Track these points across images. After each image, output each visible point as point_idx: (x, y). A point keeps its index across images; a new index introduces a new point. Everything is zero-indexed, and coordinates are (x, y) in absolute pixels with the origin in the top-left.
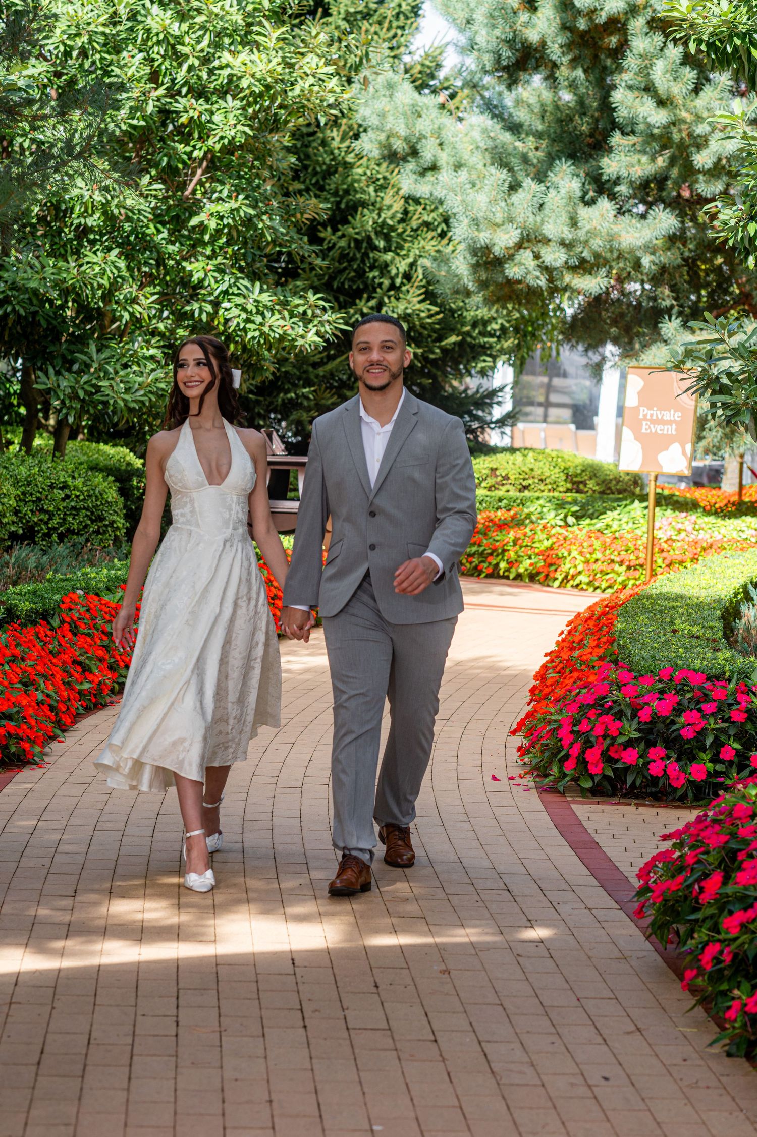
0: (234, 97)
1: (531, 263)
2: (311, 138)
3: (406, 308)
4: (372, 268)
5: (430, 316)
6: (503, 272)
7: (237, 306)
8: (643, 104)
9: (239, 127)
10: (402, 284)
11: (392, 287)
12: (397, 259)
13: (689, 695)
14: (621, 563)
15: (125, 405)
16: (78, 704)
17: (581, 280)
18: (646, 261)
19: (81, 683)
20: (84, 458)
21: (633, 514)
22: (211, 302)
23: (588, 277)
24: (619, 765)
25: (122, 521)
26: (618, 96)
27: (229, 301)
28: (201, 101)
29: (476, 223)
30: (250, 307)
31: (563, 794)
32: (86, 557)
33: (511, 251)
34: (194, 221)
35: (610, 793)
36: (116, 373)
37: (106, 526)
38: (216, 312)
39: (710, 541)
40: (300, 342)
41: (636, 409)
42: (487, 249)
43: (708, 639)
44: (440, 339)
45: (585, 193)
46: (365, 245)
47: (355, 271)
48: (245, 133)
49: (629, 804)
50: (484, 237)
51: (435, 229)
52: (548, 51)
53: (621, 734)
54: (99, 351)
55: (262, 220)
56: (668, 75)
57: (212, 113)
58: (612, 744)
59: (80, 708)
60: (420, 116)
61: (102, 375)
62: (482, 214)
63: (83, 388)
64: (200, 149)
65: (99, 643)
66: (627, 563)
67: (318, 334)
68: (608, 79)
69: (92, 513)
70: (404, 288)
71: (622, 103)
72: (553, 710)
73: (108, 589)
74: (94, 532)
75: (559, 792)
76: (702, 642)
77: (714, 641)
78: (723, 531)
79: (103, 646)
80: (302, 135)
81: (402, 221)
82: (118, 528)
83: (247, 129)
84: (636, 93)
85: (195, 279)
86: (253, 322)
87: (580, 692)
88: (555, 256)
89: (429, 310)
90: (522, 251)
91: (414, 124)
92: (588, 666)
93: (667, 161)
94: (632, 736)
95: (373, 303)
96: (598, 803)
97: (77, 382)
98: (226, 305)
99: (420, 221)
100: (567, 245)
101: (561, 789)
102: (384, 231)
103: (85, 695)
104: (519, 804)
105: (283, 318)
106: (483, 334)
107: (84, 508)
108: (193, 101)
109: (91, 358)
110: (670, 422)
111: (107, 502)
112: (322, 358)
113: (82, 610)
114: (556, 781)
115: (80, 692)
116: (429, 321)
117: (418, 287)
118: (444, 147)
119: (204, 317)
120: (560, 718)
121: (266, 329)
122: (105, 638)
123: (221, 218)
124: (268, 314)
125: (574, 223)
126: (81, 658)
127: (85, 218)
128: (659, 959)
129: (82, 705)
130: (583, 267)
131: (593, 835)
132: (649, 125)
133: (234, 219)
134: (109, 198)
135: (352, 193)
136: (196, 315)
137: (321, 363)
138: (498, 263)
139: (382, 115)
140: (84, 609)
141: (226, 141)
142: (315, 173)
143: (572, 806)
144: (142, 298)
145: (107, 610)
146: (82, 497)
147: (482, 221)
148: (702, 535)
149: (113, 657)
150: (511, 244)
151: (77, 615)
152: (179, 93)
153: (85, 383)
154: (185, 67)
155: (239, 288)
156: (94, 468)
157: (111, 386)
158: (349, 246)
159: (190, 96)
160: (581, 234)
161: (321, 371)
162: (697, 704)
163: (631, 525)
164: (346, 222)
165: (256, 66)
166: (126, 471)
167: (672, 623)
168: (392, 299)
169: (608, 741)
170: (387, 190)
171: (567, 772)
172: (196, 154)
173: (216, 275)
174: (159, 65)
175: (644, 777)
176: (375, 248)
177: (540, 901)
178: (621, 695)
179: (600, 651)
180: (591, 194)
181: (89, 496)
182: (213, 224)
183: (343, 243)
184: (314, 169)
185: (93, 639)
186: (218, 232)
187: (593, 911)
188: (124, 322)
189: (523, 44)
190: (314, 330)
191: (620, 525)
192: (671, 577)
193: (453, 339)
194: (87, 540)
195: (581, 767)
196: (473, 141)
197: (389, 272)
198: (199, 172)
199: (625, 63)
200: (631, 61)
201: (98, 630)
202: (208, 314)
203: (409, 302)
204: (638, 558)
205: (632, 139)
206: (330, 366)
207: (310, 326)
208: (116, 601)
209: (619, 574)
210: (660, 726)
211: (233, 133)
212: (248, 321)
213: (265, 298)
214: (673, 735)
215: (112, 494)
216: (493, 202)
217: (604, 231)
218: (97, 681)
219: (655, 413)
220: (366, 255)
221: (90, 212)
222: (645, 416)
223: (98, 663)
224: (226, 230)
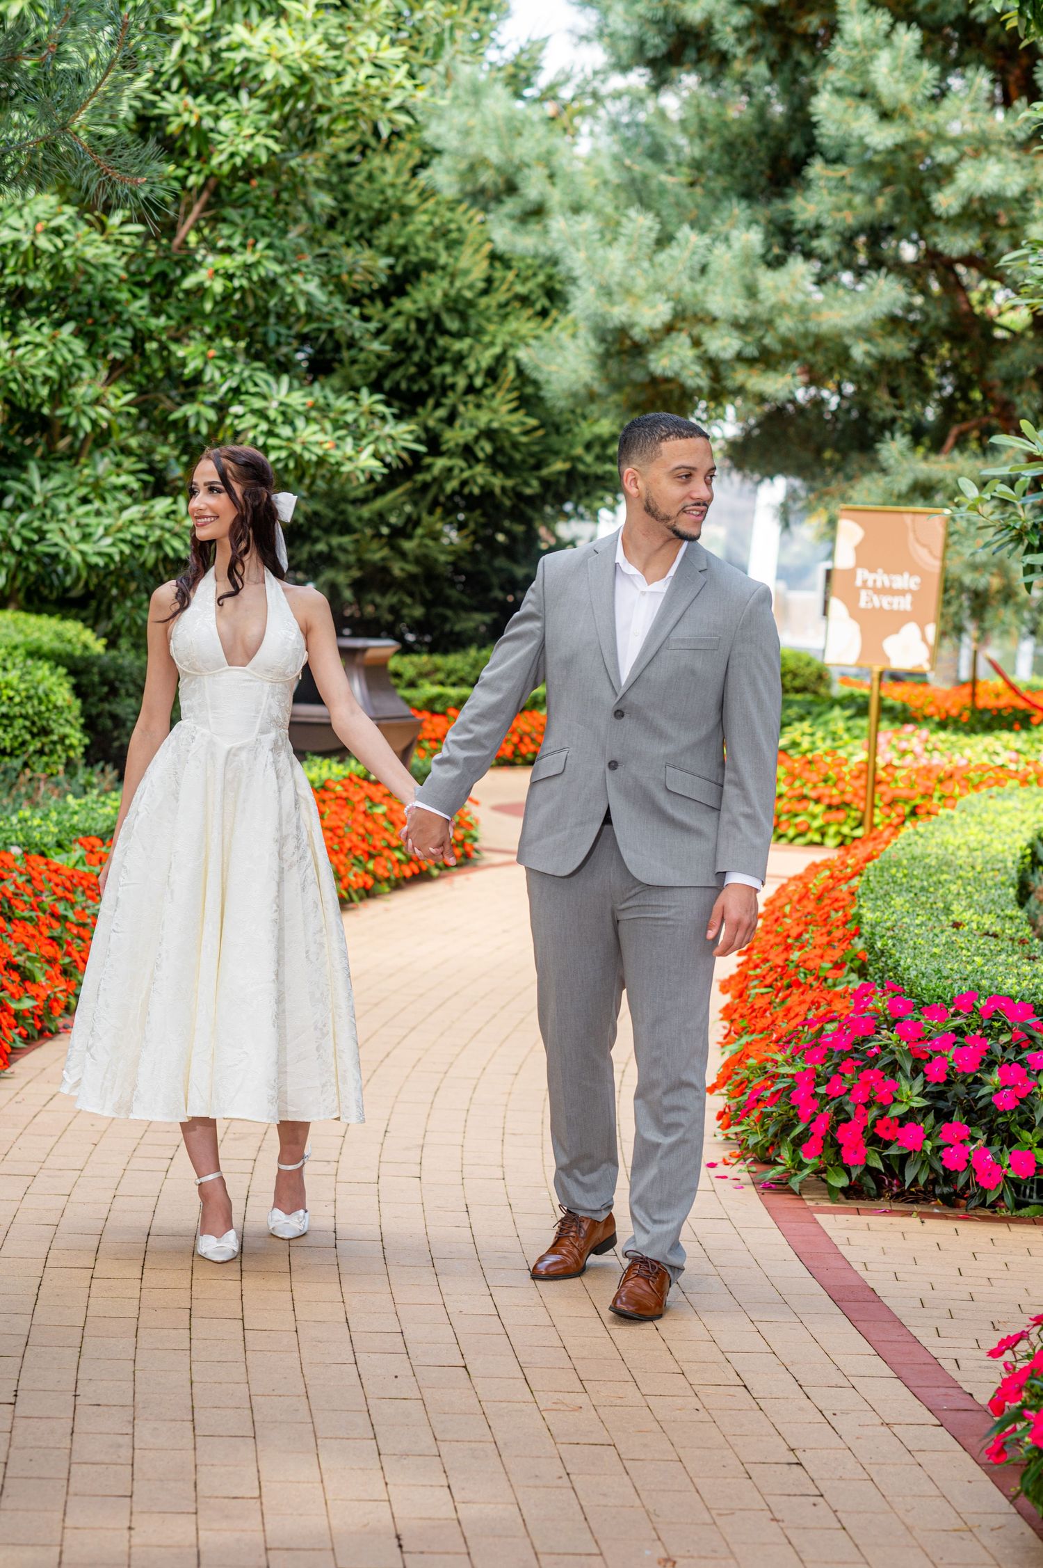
0: (251, 94)
1: (689, 353)
2: (353, 170)
3: (491, 421)
4: (441, 361)
5: (526, 433)
6: (645, 367)
7: (254, 412)
8: (858, 117)
9: (259, 139)
10: (485, 386)
11: (470, 389)
12: (478, 348)
13: (1005, 1038)
14: (818, 801)
15: (84, 561)
16: (13, 1034)
17: (762, 380)
18: (859, 351)
19: (19, 1000)
20: (19, 638)
21: (832, 727)
22: (213, 405)
23: (771, 375)
24: (893, 1151)
25: (79, 735)
26: (823, 105)
27: (241, 403)
28: (202, 99)
29: (607, 292)
30: (272, 414)
31: (798, 1195)
32: (23, 790)
33: (657, 336)
34: (189, 282)
35: (873, 1193)
36: (70, 510)
37: (54, 743)
38: (221, 420)
39: (948, 767)
40: (346, 468)
41: (851, 573)
42: (622, 331)
43: (1012, 939)
44: (538, 466)
45: (769, 249)
46: (430, 327)
47: (417, 365)
48: (268, 149)
49: (909, 1214)
50: (619, 313)
51: (532, 304)
52: (716, 37)
53: (895, 1100)
54: (44, 477)
55: (292, 282)
56: (897, 74)
57: (217, 118)
58: (882, 1116)
59: (18, 1039)
60: (520, 134)
61: (48, 512)
62: (616, 279)
63: (19, 534)
64: (199, 172)
65: (47, 933)
66: (826, 801)
67: (376, 455)
68: (804, 80)
69: (33, 723)
70: (488, 391)
71: (827, 114)
72: (780, 1057)
73: (59, 845)
74: (35, 752)
75: (791, 1191)
76: (1004, 945)
77: (1022, 942)
78: (968, 753)
79: (52, 938)
80: (340, 166)
81: (485, 292)
82: (71, 747)
83: (270, 143)
84: (848, 101)
85: (188, 371)
86: (277, 436)
87: (822, 1029)
88: (724, 344)
89: (523, 424)
90: (674, 334)
91: (512, 146)
92: (817, 978)
93: (890, 202)
94: (914, 1105)
95: (442, 413)
96: (858, 1212)
97: (11, 524)
98: (236, 409)
99: (509, 295)
100: (743, 327)
101: (796, 1188)
102: (459, 307)
103: (24, 1018)
104: (731, 1214)
105: (323, 430)
106: (601, 458)
107: (21, 716)
108: (189, 99)
109: (31, 488)
110: (902, 593)
111: (55, 707)
112: (367, 493)
113: (20, 880)
114: (788, 1175)
115: (17, 1015)
116: (524, 439)
117: (509, 390)
118: (557, 180)
119: (204, 429)
120: (793, 1071)
121: (298, 448)
122: (55, 924)
123: (230, 277)
124: (300, 423)
125: (751, 292)
126: (20, 960)
127: (24, 275)
128: (1029, 1532)
129: (20, 1034)
130: (765, 360)
131: (863, 1274)
132: (866, 148)
133: (250, 279)
134: (60, 245)
135: (412, 250)
136: (192, 424)
137: (364, 501)
138: (637, 350)
139: (466, 133)
140: (23, 878)
141: (238, 161)
142: (358, 221)
143: (818, 1217)
144: (111, 398)
145: (57, 879)
146: (17, 700)
147: (615, 288)
148: (937, 759)
149: (69, 954)
150: (658, 324)
151: (12, 888)
152: (168, 87)
153: (24, 525)
154: (177, 48)
155: (256, 385)
156: (36, 654)
157: (62, 531)
158: (408, 329)
159: (184, 91)
160: (762, 310)
161: (366, 511)
162: (1019, 1053)
163: (829, 742)
164: (402, 293)
165: (286, 47)
166: (82, 658)
167: (947, 910)
168: (471, 406)
169: (874, 1112)
170: (463, 248)
171: (806, 1160)
172: (192, 180)
173: (222, 363)
174: (138, 43)
175: (932, 1170)
176: (445, 332)
177: (801, 1409)
178: (895, 1037)
179: (836, 954)
180: (776, 250)
181: (29, 698)
182: (218, 286)
183: (398, 324)
184: (357, 216)
185: (36, 926)
186: (226, 297)
187: (896, 1429)
188: (81, 435)
189: (678, 26)
190: (371, 449)
191: (813, 743)
192: (921, 829)
193: (559, 466)
194: (26, 765)
195: (830, 1152)
196: (600, 172)
197: (466, 368)
198: (197, 208)
199: (832, 56)
200: (839, 52)
201: (44, 912)
202: (209, 422)
203: (495, 411)
204: (843, 792)
205: (841, 170)
206: (379, 503)
207: (364, 442)
208: (71, 864)
209: (814, 817)
210: (960, 1089)
211: (249, 147)
212: (270, 433)
213: (298, 399)
214: (980, 1104)
215: (63, 694)
216: (633, 261)
217: (795, 305)
218: (43, 996)
219: (881, 578)
220: (431, 343)
221: (31, 265)
222: (865, 582)
223: (46, 967)
224: (237, 296)
